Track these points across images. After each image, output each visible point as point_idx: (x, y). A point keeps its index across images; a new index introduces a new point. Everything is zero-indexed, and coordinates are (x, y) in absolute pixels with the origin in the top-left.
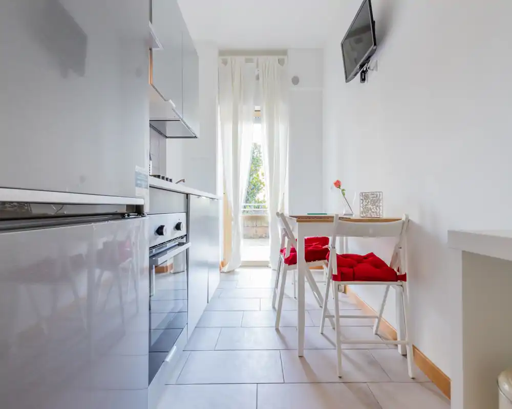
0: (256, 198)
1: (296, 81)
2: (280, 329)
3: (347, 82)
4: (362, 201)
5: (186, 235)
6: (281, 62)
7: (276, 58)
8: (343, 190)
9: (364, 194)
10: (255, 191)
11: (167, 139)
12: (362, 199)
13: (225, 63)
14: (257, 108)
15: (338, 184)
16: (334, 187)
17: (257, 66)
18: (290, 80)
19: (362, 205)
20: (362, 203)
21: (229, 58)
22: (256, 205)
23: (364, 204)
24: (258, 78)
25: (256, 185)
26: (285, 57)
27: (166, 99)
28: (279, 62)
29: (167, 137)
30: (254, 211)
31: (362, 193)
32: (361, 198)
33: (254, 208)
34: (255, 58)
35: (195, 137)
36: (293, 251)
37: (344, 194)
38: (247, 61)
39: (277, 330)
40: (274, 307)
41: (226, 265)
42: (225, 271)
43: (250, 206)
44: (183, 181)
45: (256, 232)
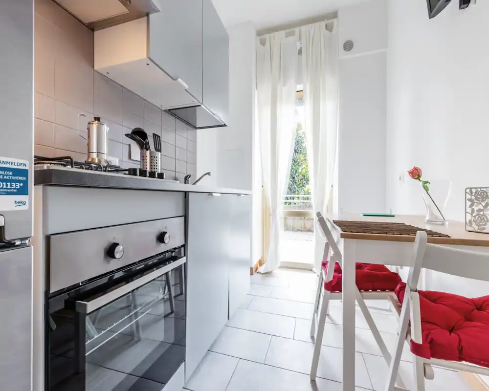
0: (306, 189)
1: (348, 46)
2: (317, 379)
3: (431, 17)
4: (469, 203)
5: (184, 246)
6: (329, 28)
7: (323, 24)
8: (426, 182)
9: (474, 191)
10: (304, 182)
11: (198, 131)
12: (470, 200)
13: (263, 43)
14: (300, 87)
15: (415, 174)
16: (408, 177)
17: (300, 39)
18: (341, 47)
19: (469, 210)
20: (470, 206)
21: (267, 36)
22: (305, 196)
23: (476, 209)
24: (300, 52)
25: (305, 175)
26: (335, 20)
27: (175, 78)
28: (326, 29)
29: (197, 128)
30: (303, 202)
31: (471, 189)
32: (468, 197)
33: (303, 200)
34: (297, 30)
35: (225, 125)
36: (338, 270)
37: (426, 189)
38: (288, 35)
39: (313, 382)
40: (312, 337)
41: (263, 264)
42: (262, 272)
43: (298, 198)
44: (209, 174)
45: (304, 224)
